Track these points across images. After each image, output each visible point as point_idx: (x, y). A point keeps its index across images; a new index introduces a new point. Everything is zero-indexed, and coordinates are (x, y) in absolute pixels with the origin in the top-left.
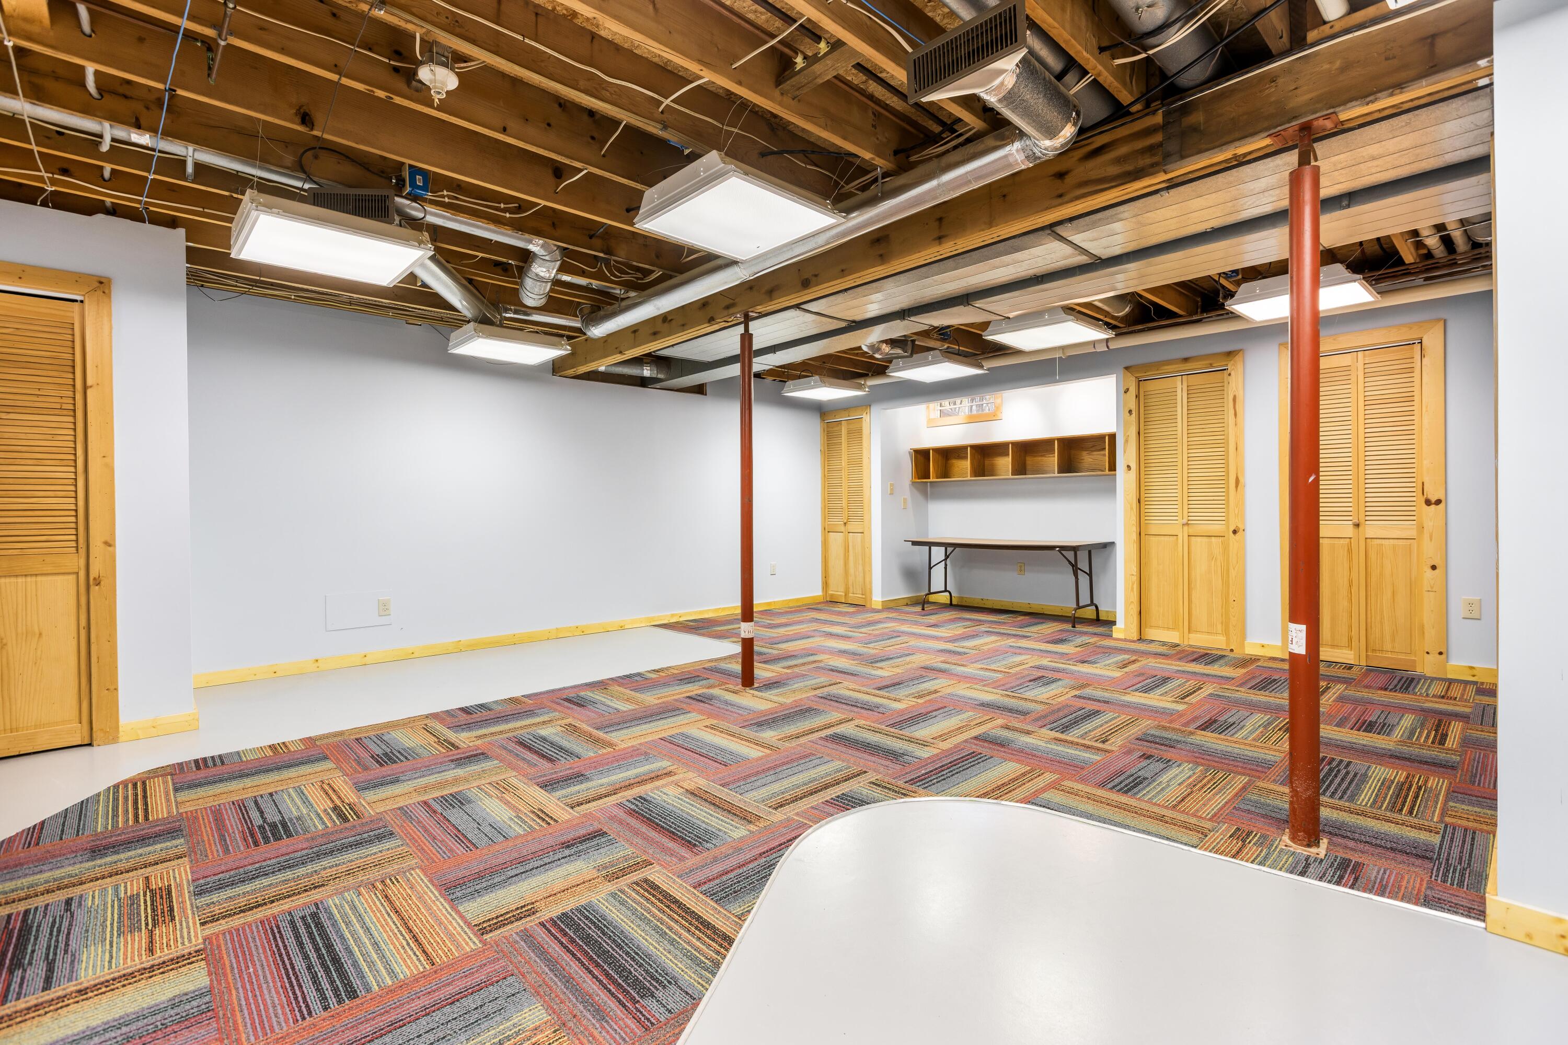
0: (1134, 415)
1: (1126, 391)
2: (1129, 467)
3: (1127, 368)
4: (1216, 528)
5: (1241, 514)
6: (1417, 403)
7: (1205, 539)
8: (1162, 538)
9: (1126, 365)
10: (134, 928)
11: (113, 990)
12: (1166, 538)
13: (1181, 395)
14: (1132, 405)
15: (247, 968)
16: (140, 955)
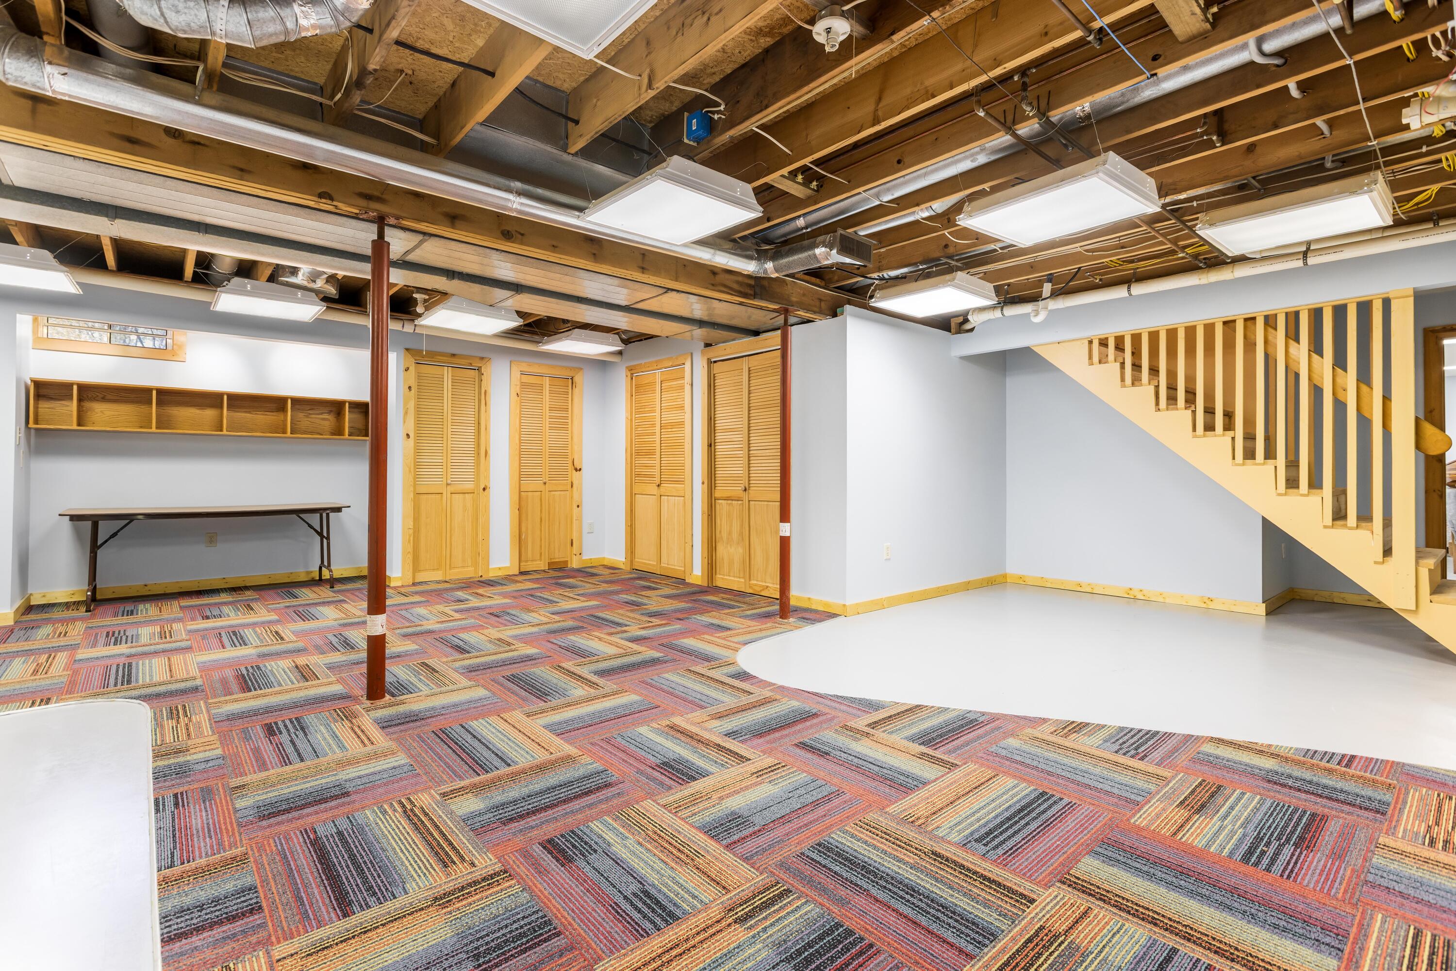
0: (413, 391)
1: (407, 369)
2: (408, 435)
3: (407, 349)
4: (470, 486)
5: (487, 477)
6: (570, 412)
7: (461, 495)
8: (430, 496)
9: (407, 347)
10: (1073, 948)
11: (1136, 904)
12: (433, 496)
13: (447, 383)
14: (413, 382)
15: (1058, 846)
16: (1096, 916)
